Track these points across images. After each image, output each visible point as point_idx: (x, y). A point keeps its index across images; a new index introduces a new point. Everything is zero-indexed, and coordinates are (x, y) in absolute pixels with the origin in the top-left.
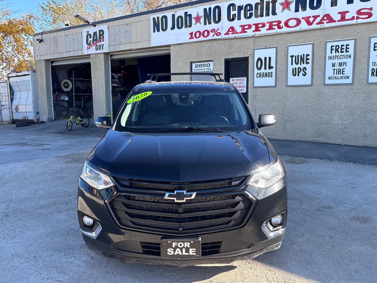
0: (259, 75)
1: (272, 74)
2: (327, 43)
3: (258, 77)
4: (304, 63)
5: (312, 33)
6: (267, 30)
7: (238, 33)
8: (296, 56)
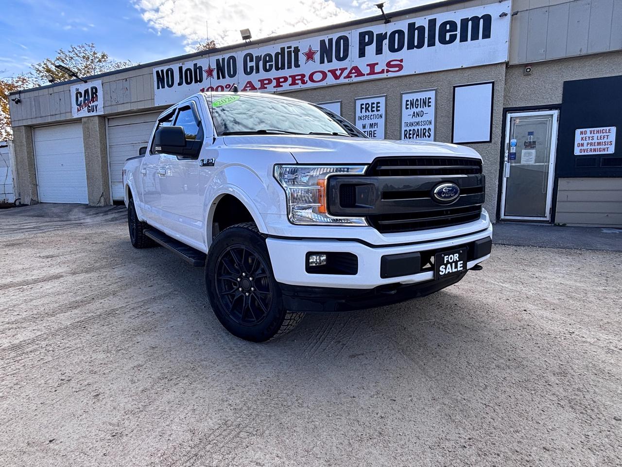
2: (357, 101)
5: (340, 89)
6: (290, 85)
7: (256, 89)
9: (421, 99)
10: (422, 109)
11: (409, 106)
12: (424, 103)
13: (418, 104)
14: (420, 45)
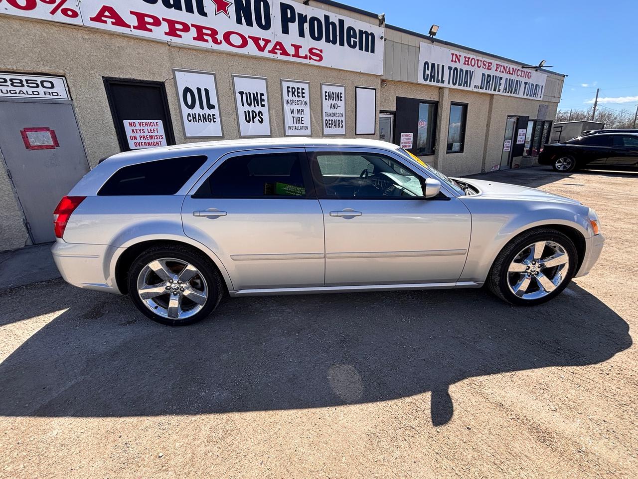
0: (192, 118)
1: (214, 117)
2: (283, 82)
3: (190, 121)
4: (258, 105)
6: (194, 39)
7: (129, 26)
8: (246, 93)
9: (335, 92)
10: (336, 102)
11: (327, 98)
12: (338, 97)
13: (333, 97)
14: (334, 42)
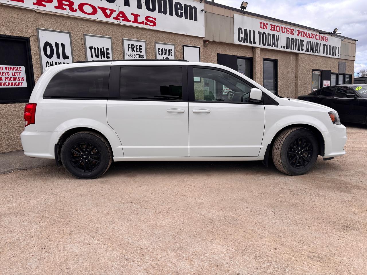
0: (49, 65)
2: (125, 41)
4: (104, 57)
5: (109, 27)
8: (95, 48)
9: (167, 49)
10: (167, 56)
11: (160, 53)
12: (169, 52)
13: (165, 53)
14: (165, 13)
